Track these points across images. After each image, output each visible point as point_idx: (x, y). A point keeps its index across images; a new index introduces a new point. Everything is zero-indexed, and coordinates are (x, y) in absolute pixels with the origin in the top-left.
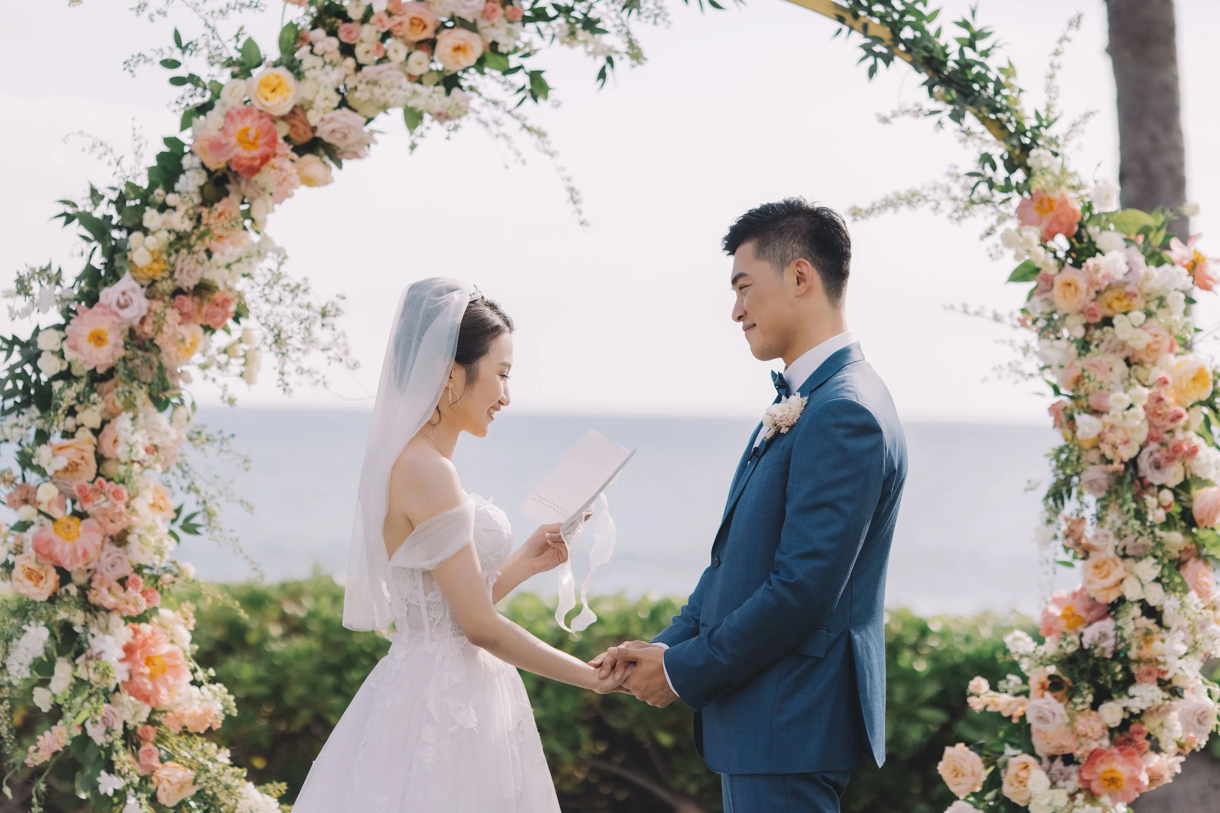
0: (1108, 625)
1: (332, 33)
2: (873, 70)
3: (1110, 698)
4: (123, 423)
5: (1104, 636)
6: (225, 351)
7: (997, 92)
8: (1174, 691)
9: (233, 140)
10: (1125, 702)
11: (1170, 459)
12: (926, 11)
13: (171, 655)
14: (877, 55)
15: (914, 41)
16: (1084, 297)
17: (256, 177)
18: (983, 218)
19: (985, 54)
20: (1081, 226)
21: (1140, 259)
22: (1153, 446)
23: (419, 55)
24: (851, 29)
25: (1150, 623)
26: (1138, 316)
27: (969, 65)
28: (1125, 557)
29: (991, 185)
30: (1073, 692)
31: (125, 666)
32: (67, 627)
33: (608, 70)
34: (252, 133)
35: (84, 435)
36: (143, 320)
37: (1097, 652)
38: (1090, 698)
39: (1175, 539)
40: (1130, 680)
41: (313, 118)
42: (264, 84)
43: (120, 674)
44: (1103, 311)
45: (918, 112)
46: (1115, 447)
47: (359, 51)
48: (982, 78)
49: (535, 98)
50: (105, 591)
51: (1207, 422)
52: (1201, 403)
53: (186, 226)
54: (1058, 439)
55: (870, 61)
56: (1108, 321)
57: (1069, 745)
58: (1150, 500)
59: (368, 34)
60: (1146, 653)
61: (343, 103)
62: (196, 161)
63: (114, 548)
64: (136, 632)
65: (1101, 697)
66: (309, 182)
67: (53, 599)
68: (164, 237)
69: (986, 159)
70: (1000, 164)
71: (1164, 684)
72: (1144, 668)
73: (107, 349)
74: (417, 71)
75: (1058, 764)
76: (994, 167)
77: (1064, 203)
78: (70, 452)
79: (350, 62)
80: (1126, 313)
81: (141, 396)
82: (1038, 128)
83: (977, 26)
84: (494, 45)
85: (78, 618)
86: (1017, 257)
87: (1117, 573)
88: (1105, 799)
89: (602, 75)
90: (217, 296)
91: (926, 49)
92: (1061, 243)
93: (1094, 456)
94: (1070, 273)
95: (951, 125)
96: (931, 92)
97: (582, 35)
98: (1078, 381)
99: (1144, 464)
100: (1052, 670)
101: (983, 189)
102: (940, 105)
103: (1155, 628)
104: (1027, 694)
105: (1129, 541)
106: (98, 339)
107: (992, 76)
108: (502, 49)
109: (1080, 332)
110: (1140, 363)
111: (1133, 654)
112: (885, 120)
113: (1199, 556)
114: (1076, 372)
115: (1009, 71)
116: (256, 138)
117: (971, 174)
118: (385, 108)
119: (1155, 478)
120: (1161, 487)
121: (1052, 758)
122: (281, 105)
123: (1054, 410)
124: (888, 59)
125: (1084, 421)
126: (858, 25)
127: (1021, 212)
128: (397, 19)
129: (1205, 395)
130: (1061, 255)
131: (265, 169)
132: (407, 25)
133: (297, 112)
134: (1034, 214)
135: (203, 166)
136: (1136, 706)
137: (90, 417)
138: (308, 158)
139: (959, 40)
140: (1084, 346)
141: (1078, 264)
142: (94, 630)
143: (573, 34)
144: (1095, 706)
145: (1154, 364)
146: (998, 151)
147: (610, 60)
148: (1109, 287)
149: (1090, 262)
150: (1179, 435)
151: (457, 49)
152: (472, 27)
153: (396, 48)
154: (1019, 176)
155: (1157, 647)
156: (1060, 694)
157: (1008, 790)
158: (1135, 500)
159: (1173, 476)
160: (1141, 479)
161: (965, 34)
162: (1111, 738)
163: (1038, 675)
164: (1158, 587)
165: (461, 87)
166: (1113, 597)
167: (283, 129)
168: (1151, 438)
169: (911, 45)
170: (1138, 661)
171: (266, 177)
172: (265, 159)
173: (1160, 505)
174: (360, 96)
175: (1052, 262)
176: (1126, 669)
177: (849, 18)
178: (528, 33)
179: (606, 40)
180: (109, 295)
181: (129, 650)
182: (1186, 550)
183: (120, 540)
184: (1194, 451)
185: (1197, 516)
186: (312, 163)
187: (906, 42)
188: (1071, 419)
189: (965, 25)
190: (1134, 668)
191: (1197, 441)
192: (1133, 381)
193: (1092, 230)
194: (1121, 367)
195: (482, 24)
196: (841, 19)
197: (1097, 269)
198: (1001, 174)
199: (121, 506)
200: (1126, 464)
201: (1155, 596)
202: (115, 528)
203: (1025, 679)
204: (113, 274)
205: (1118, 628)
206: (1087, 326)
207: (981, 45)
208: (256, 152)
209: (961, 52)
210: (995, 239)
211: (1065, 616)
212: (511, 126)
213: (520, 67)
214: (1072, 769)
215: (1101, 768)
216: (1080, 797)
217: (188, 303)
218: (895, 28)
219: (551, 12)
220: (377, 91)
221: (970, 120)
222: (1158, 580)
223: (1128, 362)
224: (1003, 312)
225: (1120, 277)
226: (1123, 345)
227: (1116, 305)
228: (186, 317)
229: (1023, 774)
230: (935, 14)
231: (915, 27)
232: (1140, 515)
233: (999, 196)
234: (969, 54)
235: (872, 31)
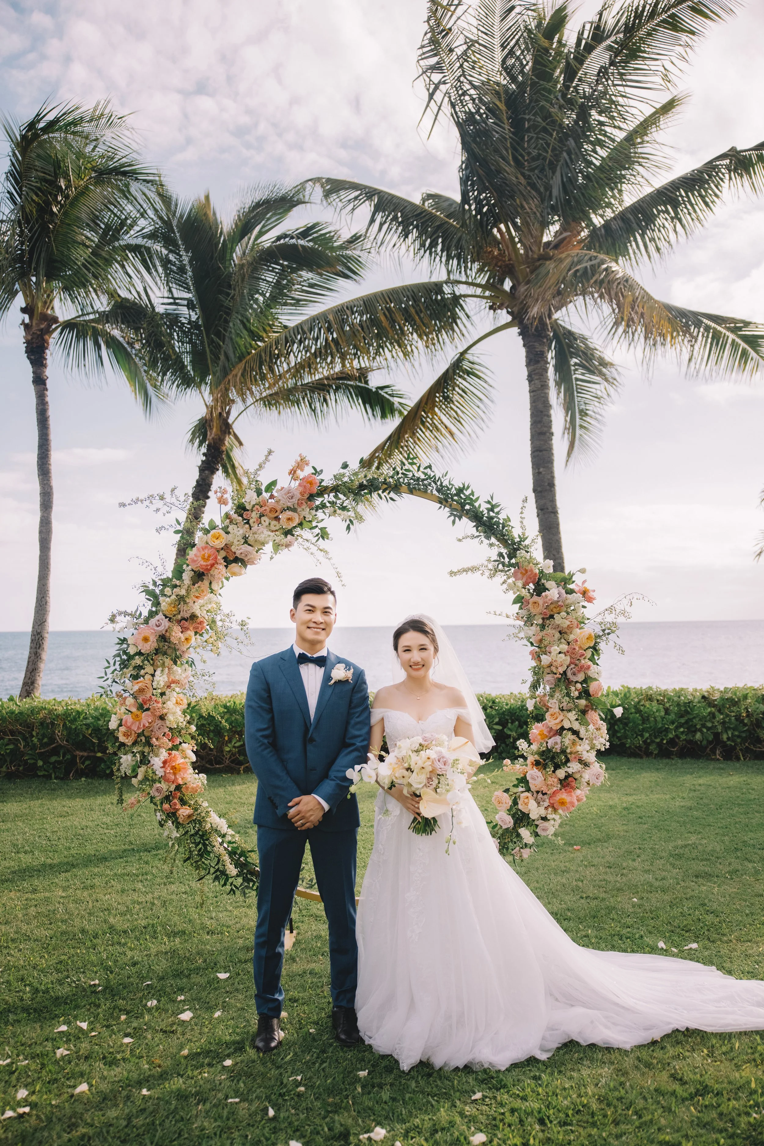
0: (558, 738)
1: (241, 515)
2: (454, 522)
3: (560, 768)
4: (158, 673)
5: (556, 743)
6: (206, 641)
7: (503, 527)
8: (586, 764)
9: (200, 559)
10: (567, 769)
11: (579, 671)
12: (474, 498)
13: (183, 763)
14: (455, 516)
15: (469, 510)
16: (541, 609)
17: (211, 572)
18: (500, 577)
19: (498, 513)
20: (540, 579)
21: (563, 591)
22: (572, 666)
23: (274, 523)
24: (445, 506)
25: (574, 737)
26: (563, 614)
27: (492, 518)
28: (562, 710)
29: (504, 564)
30: (545, 767)
31: (163, 769)
32: (142, 753)
33: (351, 526)
34: (206, 555)
35: (148, 677)
36: (166, 631)
37: (554, 750)
38: (553, 769)
39: (583, 702)
40: (568, 760)
41: (233, 549)
42: (214, 536)
43: (160, 772)
44: (549, 613)
45: (473, 537)
46: (557, 668)
47: (251, 522)
48: (498, 523)
49: (323, 538)
50: (154, 739)
51: (593, 655)
52: (590, 647)
53: (183, 592)
54: (534, 664)
55: (452, 518)
56: (552, 617)
57: (545, 789)
58: (573, 688)
59: (254, 515)
60: (574, 750)
61: (246, 542)
62: (190, 567)
63: (160, 721)
64: (170, 754)
65: (557, 767)
66: (234, 574)
67: (135, 743)
68: (174, 597)
69: (501, 555)
70: (506, 556)
71: (580, 761)
72: (573, 756)
73: (149, 643)
74: (274, 529)
75: (540, 795)
76: (504, 558)
77: (531, 570)
78: (140, 684)
79: (247, 526)
80: (559, 613)
81: (168, 661)
82: (520, 541)
83: (494, 503)
84: (305, 517)
85: (146, 750)
86: (514, 593)
87: (561, 717)
88: (560, 811)
89: (348, 528)
90: (198, 621)
91: (474, 512)
92: (531, 586)
93: (548, 670)
94: (535, 598)
95: (486, 541)
96: (477, 530)
97: (339, 511)
98: (541, 641)
99: (569, 674)
100: (537, 757)
101: (500, 567)
102: (482, 534)
103: (577, 739)
104: (527, 765)
105: (565, 704)
106: (146, 639)
107: (501, 522)
108: (307, 519)
109: (540, 621)
110: (566, 633)
111: (568, 751)
112: (460, 540)
113: (592, 709)
114: (539, 638)
115: (508, 519)
116: (209, 556)
117: (495, 561)
118: (263, 544)
119: (574, 679)
120: (577, 682)
121: (538, 792)
122: (219, 544)
123: (531, 653)
124: (460, 518)
125: (543, 657)
126: (448, 505)
127: (515, 575)
128: (264, 508)
129: (592, 645)
130: (531, 591)
131: (213, 569)
132: (268, 510)
133: (227, 547)
134: (520, 575)
135: (193, 570)
136: (570, 771)
137: (149, 669)
138: (234, 564)
139: (487, 509)
140: (543, 627)
141: (539, 595)
142: (151, 755)
143: (335, 511)
144: (554, 772)
145: (571, 633)
146: (504, 551)
147: (351, 521)
148: (551, 603)
149: (543, 594)
150: (583, 662)
151: (289, 519)
152: (294, 510)
153: (265, 520)
154: (513, 561)
155: (579, 748)
156: (540, 767)
157: (520, 807)
158: (566, 689)
159: (581, 677)
160: (568, 679)
161: (489, 506)
162: (561, 783)
163: (531, 759)
164: (577, 723)
165: (293, 535)
166: (559, 727)
167: (223, 554)
168: (571, 663)
169: (468, 511)
170: (571, 753)
171: (214, 572)
172: (212, 565)
173: (576, 689)
174: (251, 540)
175: (528, 594)
176: (566, 756)
177: (444, 503)
178: (320, 514)
179: (349, 513)
180: (153, 621)
181: (165, 762)
182: (586, 706)
183: (162, 718)
184: (589, 667)
185: (591, 693)
186: (234, 567)
187: (467, 510)
188: (539, 656)
189: (489, 502)
190: (569, 756)
191: (590, 663)
192: (563, 640)
193: (543, 581)
194: (558, 635)
195: (299, 510)
196: (441, 503)
197: (546, 596)
198: (507, 560)
199: (160, 705)
200: (562, 674)
201: (576, 726)
202: (158, 714)
203: (525, 758)
204: (156, 613)
205: (562, 742)
206: (543, 619)
207: (496, 510)
208: (209, 563)
209: (488, 513)
210: (505, 586)
211: (540, 734)
212: (314, 549)
213: (317, 526)
214: (545, 796)
215: (558, 797)
216: (550, 809)
217: (186, 624)
218: (463, 505)
219: (328, 505)
220: (256, 536)
221: (493, 540)
222: (577, 720)
223: (560, 632)
224: (510, 614)
225: (556, 599)
226: (558, 626)
227: (554, 610)
228: (184, 630)
229: (526, 801)
230: (478, 498)
231: (469, 504)
232: (568, 695)
233: (506, 569)
234: (492, 514)
235: (453, 507)
